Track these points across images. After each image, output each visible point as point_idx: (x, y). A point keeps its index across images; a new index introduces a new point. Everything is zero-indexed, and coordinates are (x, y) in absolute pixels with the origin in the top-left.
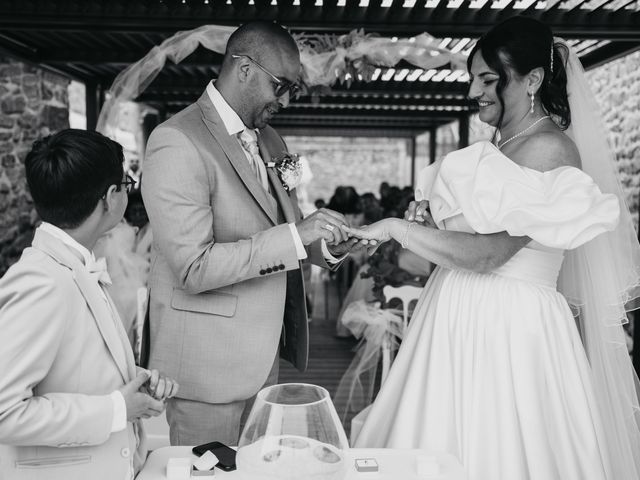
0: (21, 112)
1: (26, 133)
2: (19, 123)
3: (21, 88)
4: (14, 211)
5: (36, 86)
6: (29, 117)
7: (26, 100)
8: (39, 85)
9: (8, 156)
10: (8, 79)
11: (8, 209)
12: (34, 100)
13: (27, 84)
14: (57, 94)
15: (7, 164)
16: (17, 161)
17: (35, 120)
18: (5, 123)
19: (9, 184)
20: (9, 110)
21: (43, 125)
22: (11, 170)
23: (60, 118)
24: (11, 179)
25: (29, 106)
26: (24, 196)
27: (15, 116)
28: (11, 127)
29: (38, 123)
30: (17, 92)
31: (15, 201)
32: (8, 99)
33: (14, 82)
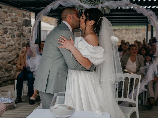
0: (17, 22)
1: (18, 28)
2: (16, 25)
3: (17, 14)
4: (15, 51)
5: (21, 14)
6: (19, 23)
7: (18, 18)
8: (22, 13)
9: (13, 35)
10: (13, 12)
11: (13, 50)
12: (20, 18)
13: (19, 13)
14: (27, 15)
15: (13, 37)
16: (16, 36)
17: (21, 24)
18: (12, 25)
19: (13, 43)
20: (13, 21)
21: (23, 25)
22: (14, 39)
23: (28, 23)
24: (14, 42)
25: (19, 20)
26: (18, 47)
27: (15, 23)
28: (14, 26)
29: (22, 25)
30: (16, 16)
31: (15, 48)
32: (13, 18)
33: (15, 13)
